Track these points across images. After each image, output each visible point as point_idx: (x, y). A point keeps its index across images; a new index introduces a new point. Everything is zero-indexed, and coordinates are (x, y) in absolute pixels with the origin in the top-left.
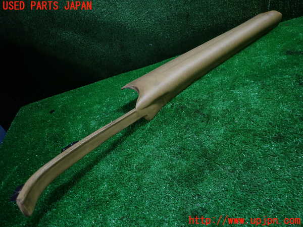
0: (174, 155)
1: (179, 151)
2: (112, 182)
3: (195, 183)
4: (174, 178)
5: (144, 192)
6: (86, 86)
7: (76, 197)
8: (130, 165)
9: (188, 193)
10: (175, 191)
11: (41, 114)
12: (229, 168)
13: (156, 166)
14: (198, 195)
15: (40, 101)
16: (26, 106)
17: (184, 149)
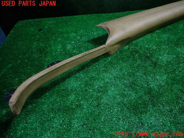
0: (126, 87)
1: (131, 85)
2: (78, 95)
3: (141, 113)
4: (125, 105)
5: (101, 109)
6: (67, 17)
7: (52, 99)
8: (93, 85)
9: (134, 119)
10: (125, 115)
11: (32, 29)
12: (168, 108)
13: (112, 91)
14: (142, 123)
15: (33, 20)
16: (22, 21)
17: (135, 84)
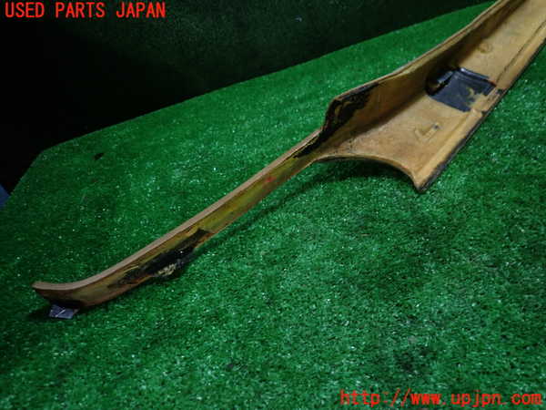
0: (351, 232)
1: (362, 223)
2: (210, 288)
3: (404, 292)
4: (351, 280)
5: (281, 310)
6: (167, 109)
7: (132, 318)
8: (251, 253)
9: (387, 313)
10: (354, 308)
11: (77, 160)
12: (485, 257)
13: (310, 254)
14: (412, 317)
15: (79, 139)
16: (50, 149)
17: (374, 220)
